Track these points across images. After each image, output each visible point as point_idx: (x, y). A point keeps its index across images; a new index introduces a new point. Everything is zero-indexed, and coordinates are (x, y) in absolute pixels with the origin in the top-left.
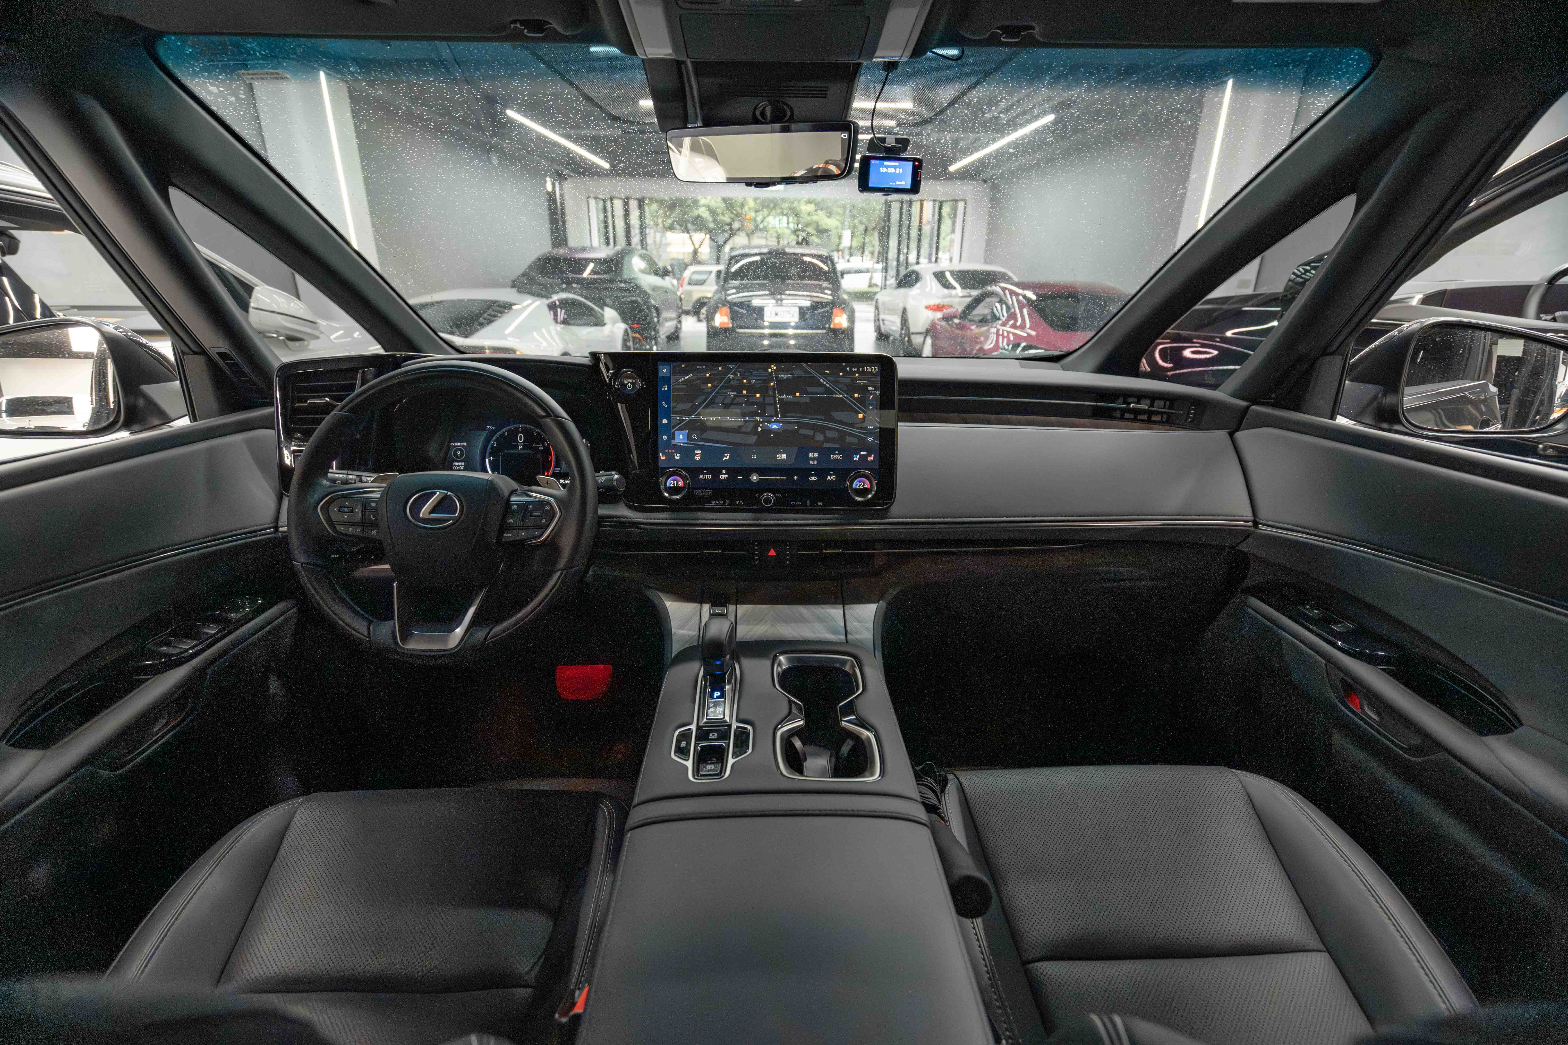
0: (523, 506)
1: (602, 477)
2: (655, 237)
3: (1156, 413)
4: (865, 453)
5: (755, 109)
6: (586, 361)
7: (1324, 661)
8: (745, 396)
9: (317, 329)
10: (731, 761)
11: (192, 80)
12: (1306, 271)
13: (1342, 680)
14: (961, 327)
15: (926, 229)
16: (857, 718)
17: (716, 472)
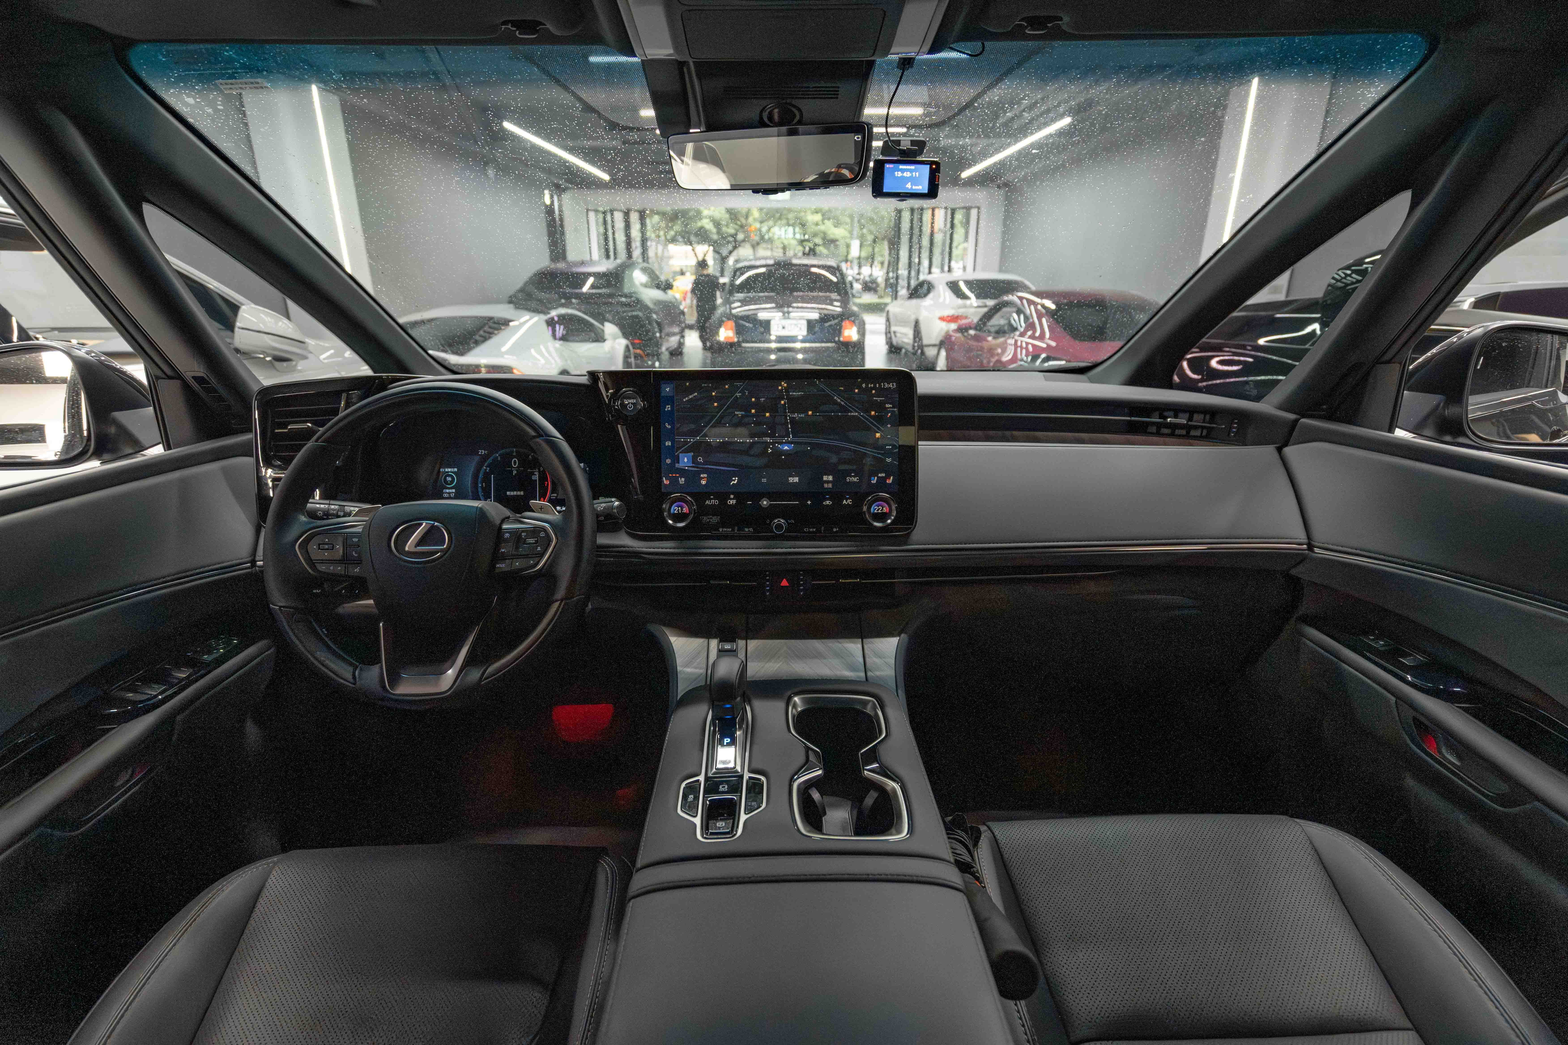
0: (517, 534)
1: (601, 505)
2: (657, 249)
3: (1196, 427)
4: (883, 475)
5: (761, 112)
6: (584, 380)
7: (1394, 699)
8: (753, 416)
9: (306, 349)
10: (743, 817)
11: (167, 90)
12: (1347, 275)
13: (1415, 719)
14: (976, 338)
15: (938, 237)
16: (880, 767)
17: (723, 497)
